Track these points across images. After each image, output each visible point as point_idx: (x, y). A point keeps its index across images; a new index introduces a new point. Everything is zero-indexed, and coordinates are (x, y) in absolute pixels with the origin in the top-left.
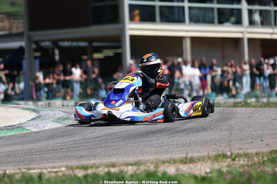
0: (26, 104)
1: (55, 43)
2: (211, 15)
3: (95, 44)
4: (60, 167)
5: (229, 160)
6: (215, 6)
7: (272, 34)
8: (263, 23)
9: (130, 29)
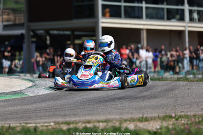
0: (25, 76)
1: (47, 32)
2: (162, 13)
3: (76, 33)
4: (50, 122)
5: (174, 120)
6: (165, 6)
8: (200, 20)
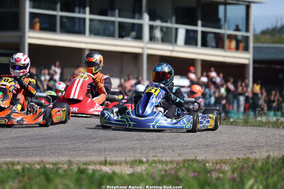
2: (112, 28)
6: (117, 19)
7: (172, 51)
9: (30, 37)
